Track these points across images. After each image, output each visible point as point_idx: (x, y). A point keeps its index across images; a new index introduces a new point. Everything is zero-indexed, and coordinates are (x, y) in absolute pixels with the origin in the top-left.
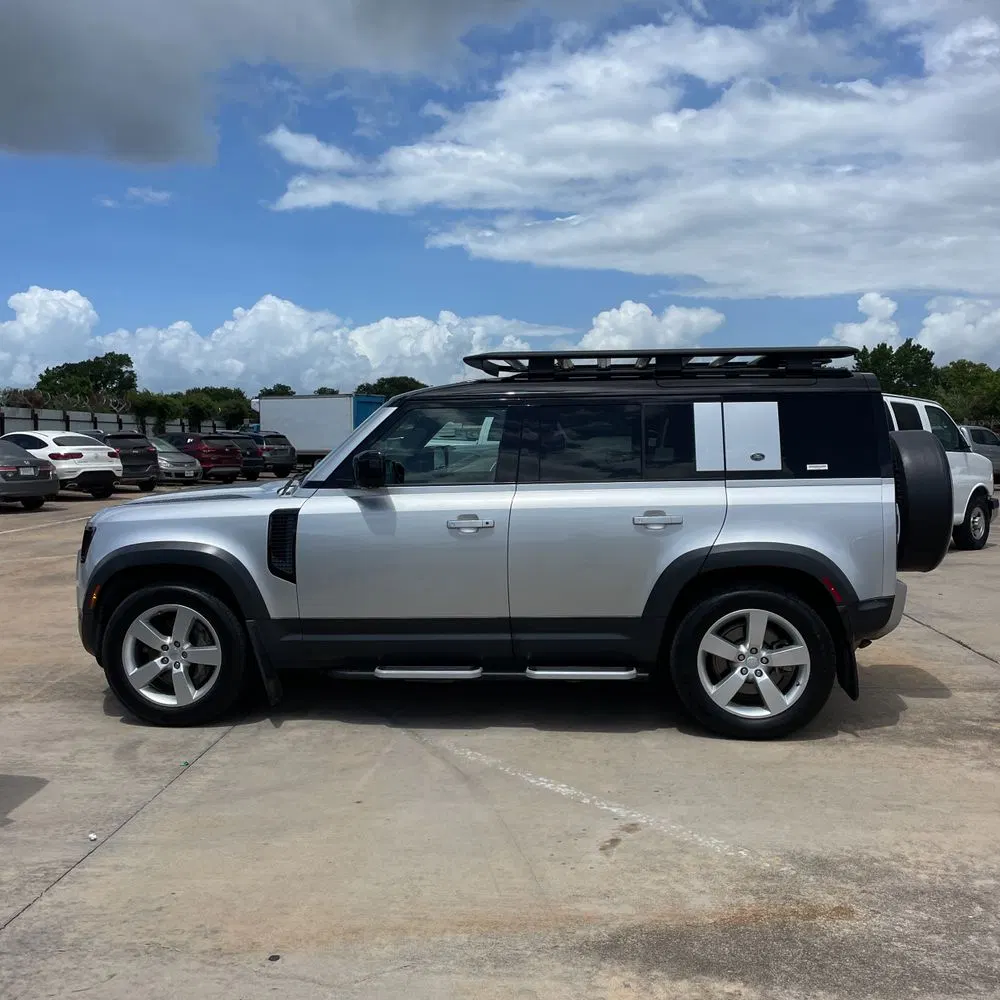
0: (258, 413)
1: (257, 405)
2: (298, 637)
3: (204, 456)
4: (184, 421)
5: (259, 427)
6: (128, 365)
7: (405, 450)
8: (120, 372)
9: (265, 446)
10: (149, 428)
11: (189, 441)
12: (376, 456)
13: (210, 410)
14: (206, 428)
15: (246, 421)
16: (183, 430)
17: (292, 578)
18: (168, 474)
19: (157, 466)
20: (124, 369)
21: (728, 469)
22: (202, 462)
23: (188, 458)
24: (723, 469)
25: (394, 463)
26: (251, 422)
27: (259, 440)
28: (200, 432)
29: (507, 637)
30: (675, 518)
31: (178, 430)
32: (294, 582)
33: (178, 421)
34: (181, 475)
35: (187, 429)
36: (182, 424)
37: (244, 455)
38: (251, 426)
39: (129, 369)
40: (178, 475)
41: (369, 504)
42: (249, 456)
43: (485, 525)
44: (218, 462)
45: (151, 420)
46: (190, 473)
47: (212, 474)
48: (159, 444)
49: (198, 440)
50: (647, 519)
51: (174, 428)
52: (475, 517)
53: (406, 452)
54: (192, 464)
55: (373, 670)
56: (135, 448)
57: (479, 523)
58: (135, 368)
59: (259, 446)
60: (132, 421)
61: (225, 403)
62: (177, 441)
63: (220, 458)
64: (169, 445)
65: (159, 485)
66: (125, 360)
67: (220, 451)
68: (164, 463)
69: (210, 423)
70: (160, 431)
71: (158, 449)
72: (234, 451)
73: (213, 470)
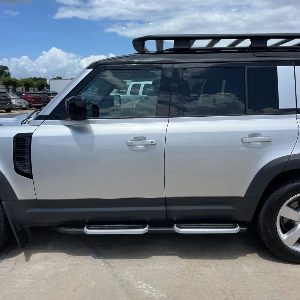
0: (49, 85)
1: (49, 82)
2: (37, 210)
3: (29, 100)
4: (23, 88)
5: (49, 90)
6: (7, 70)
7: (99, 97)
8: (5, 72)
9: (51, 96)
10: (10, 90)
11: (24, 94)
12: (80, 99)
13: (32, 84)
14: (31, 90)
15: (45, 88)
16: (23, 91)
17: (30, 176)
18: (16, 106)
19: (11, 103)
20: (6, 71)
21: (297, 108)
22: (28, 102)
23: (24, 101)
24: (295, 108)
25: (92, 104)
26: (47, 88)
27: (49, 94)
28: (29, 91)
29: (163, 208)
30: (268, 138)
31: (21, 91)
32: (31, 178)
33: (21, 88)
34: (21, 106)
35: (24, 90)
36: (22, 89)
37: (44, 99)
38: (47, 89)
39: (8, 71)
40: (20, 106)
41: (77, 130)
42: (46, 100)
43: (150, 143)
44: (34, 102)
45: (11, 87)
46: (24, 106)
47: (32, 106)
48: (12, 95)
49: (27, 94)
50: (250, 139)
51: (19, 90)
52: (145, 139)
53: (99, 98)
54: (25, 102)
55: (83, 229)
56: (3, 97)
57: (146, 142)
58: (10, 71)
59: (49, 97)
60: (5, 88)
61: (37, 82)
62: (20, 95)
63: (35, 101)
64: (17, 96)
65: (13, 110)
66: (6, 68)
67: (34, 98)
68: (14, 102)
69: (32, 89)
70: (14, 91)
71: (12, 97)
72: (40, 98)
73: (33, 105)
